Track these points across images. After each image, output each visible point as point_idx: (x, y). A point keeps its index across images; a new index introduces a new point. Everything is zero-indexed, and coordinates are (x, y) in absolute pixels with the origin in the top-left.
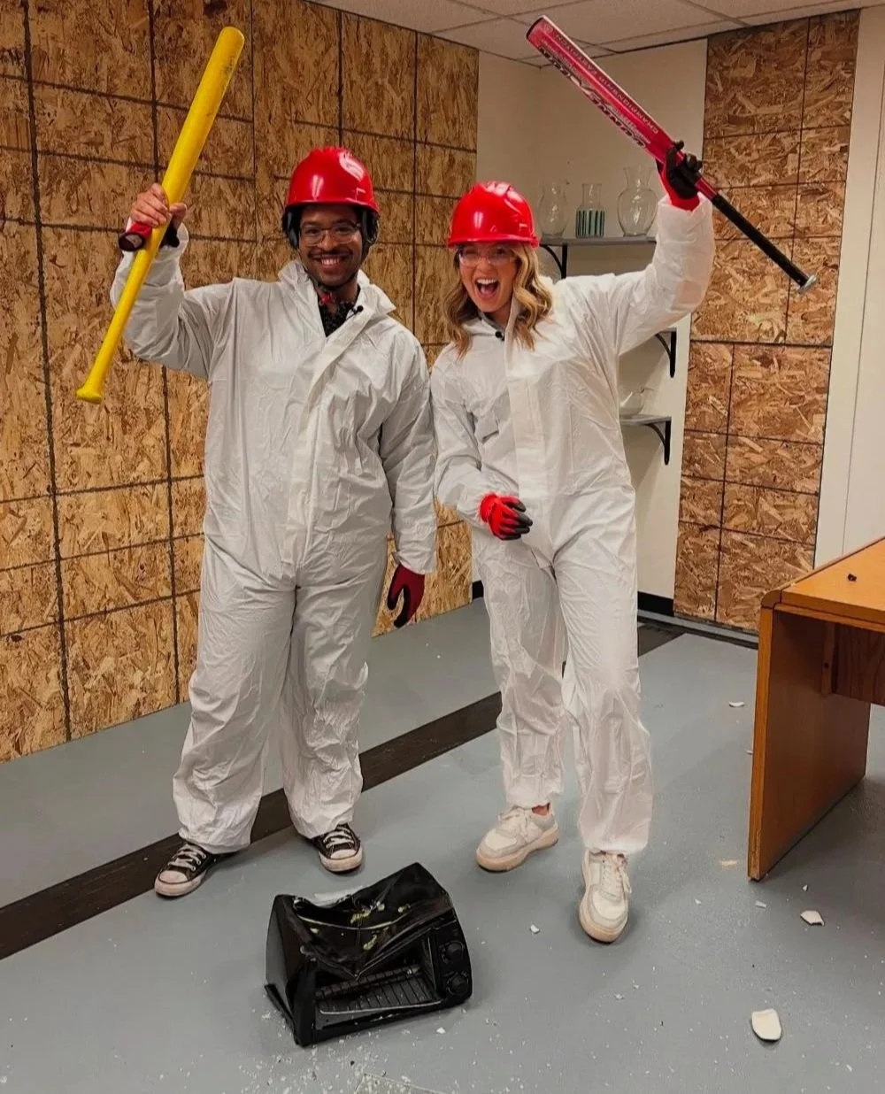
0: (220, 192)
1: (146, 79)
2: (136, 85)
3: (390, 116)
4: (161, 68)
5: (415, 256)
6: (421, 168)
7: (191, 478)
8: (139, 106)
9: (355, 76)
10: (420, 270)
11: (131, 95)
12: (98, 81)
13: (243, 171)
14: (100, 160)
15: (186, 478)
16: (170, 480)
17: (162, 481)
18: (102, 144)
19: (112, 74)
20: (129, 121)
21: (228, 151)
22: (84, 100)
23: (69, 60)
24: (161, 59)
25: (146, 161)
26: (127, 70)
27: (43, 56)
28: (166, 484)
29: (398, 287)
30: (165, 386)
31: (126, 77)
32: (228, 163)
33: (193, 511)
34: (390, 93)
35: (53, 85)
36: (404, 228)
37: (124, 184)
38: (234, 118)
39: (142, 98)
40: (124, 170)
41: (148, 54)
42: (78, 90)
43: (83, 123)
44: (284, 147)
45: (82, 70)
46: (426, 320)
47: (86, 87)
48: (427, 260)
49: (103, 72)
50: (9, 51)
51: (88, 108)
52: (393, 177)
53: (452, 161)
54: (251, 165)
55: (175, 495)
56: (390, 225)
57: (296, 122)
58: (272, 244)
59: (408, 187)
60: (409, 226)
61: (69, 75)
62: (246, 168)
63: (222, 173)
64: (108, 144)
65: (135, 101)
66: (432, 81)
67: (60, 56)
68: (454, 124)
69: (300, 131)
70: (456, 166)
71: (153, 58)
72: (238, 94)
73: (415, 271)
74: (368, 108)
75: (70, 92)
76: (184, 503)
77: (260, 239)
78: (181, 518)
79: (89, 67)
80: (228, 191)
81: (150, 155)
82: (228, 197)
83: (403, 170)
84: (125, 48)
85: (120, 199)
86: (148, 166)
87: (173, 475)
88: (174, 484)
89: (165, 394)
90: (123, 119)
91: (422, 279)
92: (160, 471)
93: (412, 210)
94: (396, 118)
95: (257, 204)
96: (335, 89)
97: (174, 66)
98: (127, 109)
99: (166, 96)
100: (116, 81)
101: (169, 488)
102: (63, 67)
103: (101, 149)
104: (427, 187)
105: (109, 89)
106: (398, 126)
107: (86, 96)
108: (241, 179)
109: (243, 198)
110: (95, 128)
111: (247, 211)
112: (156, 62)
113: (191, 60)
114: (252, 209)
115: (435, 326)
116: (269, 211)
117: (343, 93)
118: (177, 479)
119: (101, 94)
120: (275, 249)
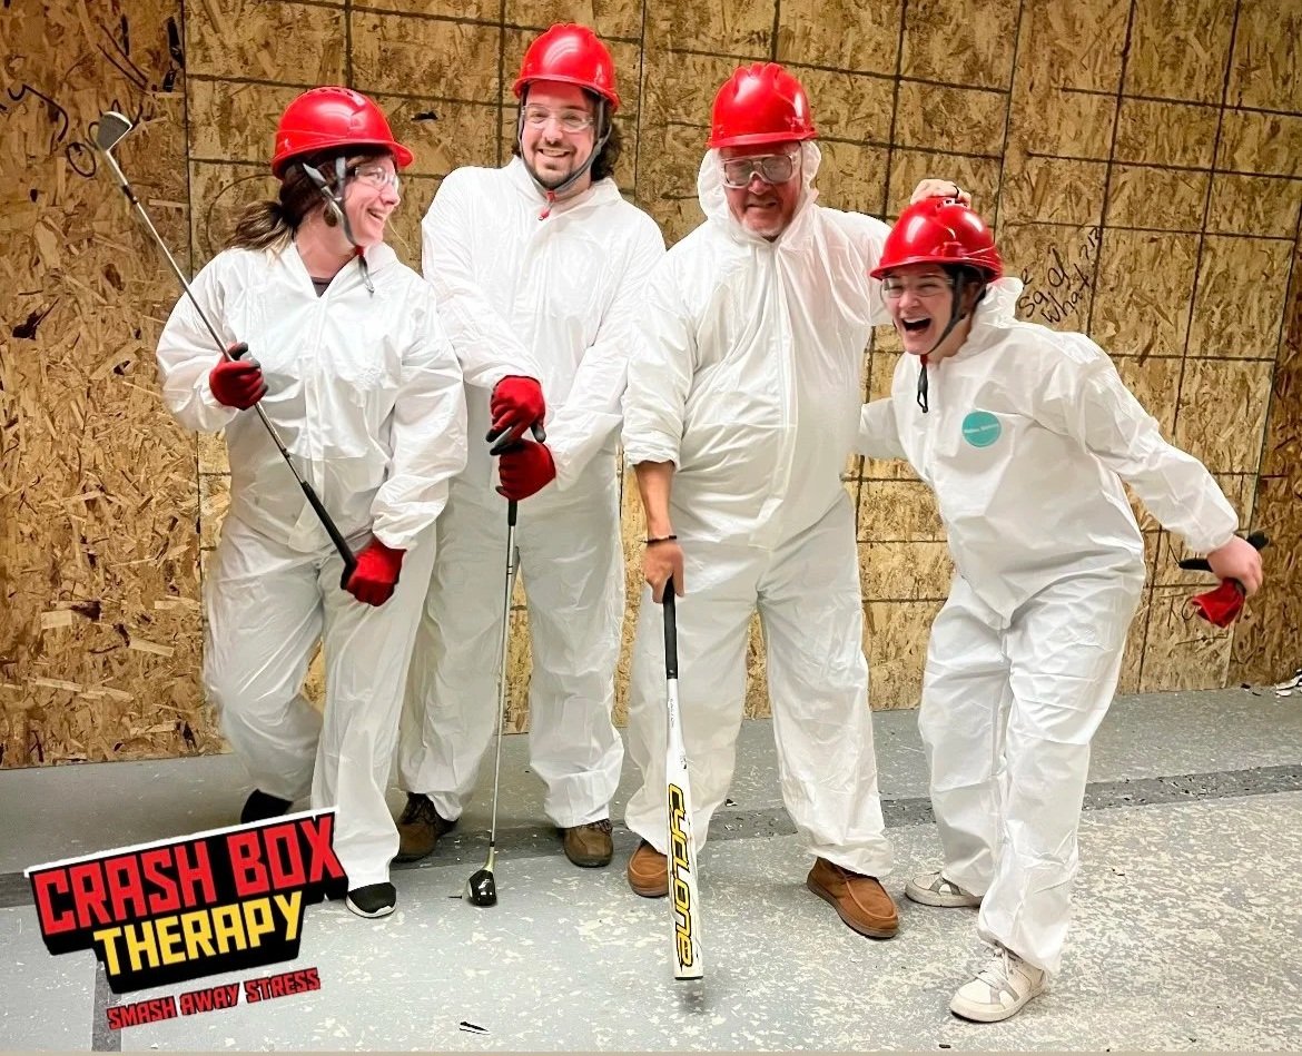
0: (959, 172)
1: (892, 51)
2: (880, 60)
3: (1191, 76)
4: (910, 40)
5: (1203, 248)
6: (1227, 140)
7: (884, 480)
8: (881, 81)
9: (1150, 31)
10: (1207, 264)
11: (873, 70)
12: (840, 57)
13: (990, 148)
14: (832, 140)
15: (879, 480)
16: (861, 479)
17: (852, 479)
18: (837, 123)
19: (858, 49)
20: (867, 98)
21: (975, 126)
22: (824, 79)
23: (815, 38)
24: (912, 29)
25: (879, 140)
26: (872, 44)
27: (790, 36)
28: (856, 483)
29: (1172, 285)
30: (869, 379)
31: (870, 52)
32: (973, 139)
33: (882, 515)
34: (1196, 47)
35: (796, 65)
36: (1192, 213)
37: (855, 163)
38: (988, 89)
39: (886, 73)
40: (856, 149)
41: (898, 26)
42: (820, 68)
43: (821, 101)
44: (1044, 118)
45: (827, 47)
46: (1208, 327)
47: (828, 65)
48: (1220, 252)
49: (848, 50)
50: (758, 33)
51: (828, 85)
52: (1185, 150)
53: (1275, 128)
54: (1001, 141)
55: (864, 496)
56: (1172, 210)
57: (1064, 90)
58: (1014, 230)
59: (1204, 163)
60: (1199, 211)
61: (813, 53)
62: (994, 146)
63: (965, 151)
64: (843, 123)
65: (878, 76)
66: (1259, 31)
67: (806, 35)
68: (1285, 83)
69: (1067, 101)
70: (1281, 134)
71: (904, 27)
72: (997, 61)
73: (1200, 266)
74: (1161, 68)
75: (811, 71)
76: (874, 506)
77: (1000, 223)
78: (868, 522)
79: (835, 44)
80: (969, 170)
81: (886, 133)
82: (967, 177)
83: (1200, 142)
84: (874, 22)
85: (847, 180)
86: (882, 145)
87: (864, 475)
88: (865, 484)
89: (868, 387)
90: (862, 96)
91: (1209, 274)
92: (851, 468)
93: (1206, 192)
94: (1199, 81)
95: (1001, 185)
96: (1121, 48)
97: (925, 36)
98: (868, 85)
99: (911, 70)
100: (860, 57)
101: (859, 487)
102: (807, 46)
103: (835, 127)
104: (1233, 163)
105: (851, 65)
106: (1201, 89)
107: (828, 73)
108: (986, 157)
109: (985, 180)
110: (832, 107)
111: (988, 194)
112: (906, 33)
113: (945, 27)
114: (994, 191)
115: (1220, 336)
116: (1016, 193)
117: (1130, 53)
118: (868, 480)
119: (842, 71)
120: (1018, 235)
